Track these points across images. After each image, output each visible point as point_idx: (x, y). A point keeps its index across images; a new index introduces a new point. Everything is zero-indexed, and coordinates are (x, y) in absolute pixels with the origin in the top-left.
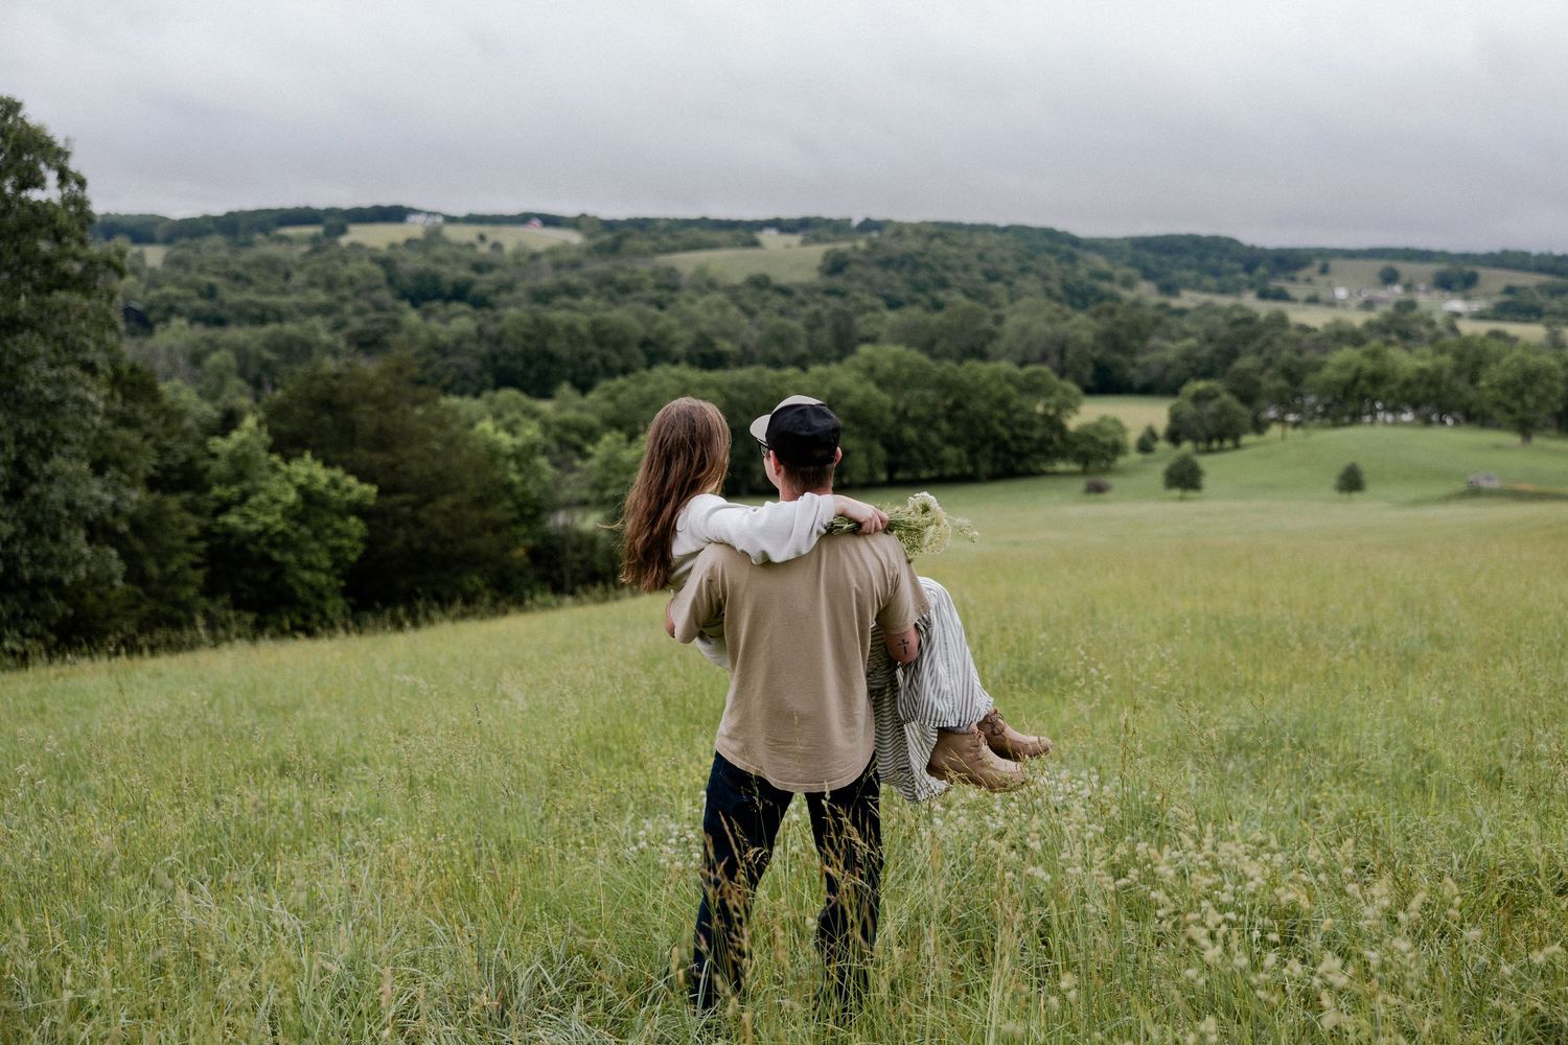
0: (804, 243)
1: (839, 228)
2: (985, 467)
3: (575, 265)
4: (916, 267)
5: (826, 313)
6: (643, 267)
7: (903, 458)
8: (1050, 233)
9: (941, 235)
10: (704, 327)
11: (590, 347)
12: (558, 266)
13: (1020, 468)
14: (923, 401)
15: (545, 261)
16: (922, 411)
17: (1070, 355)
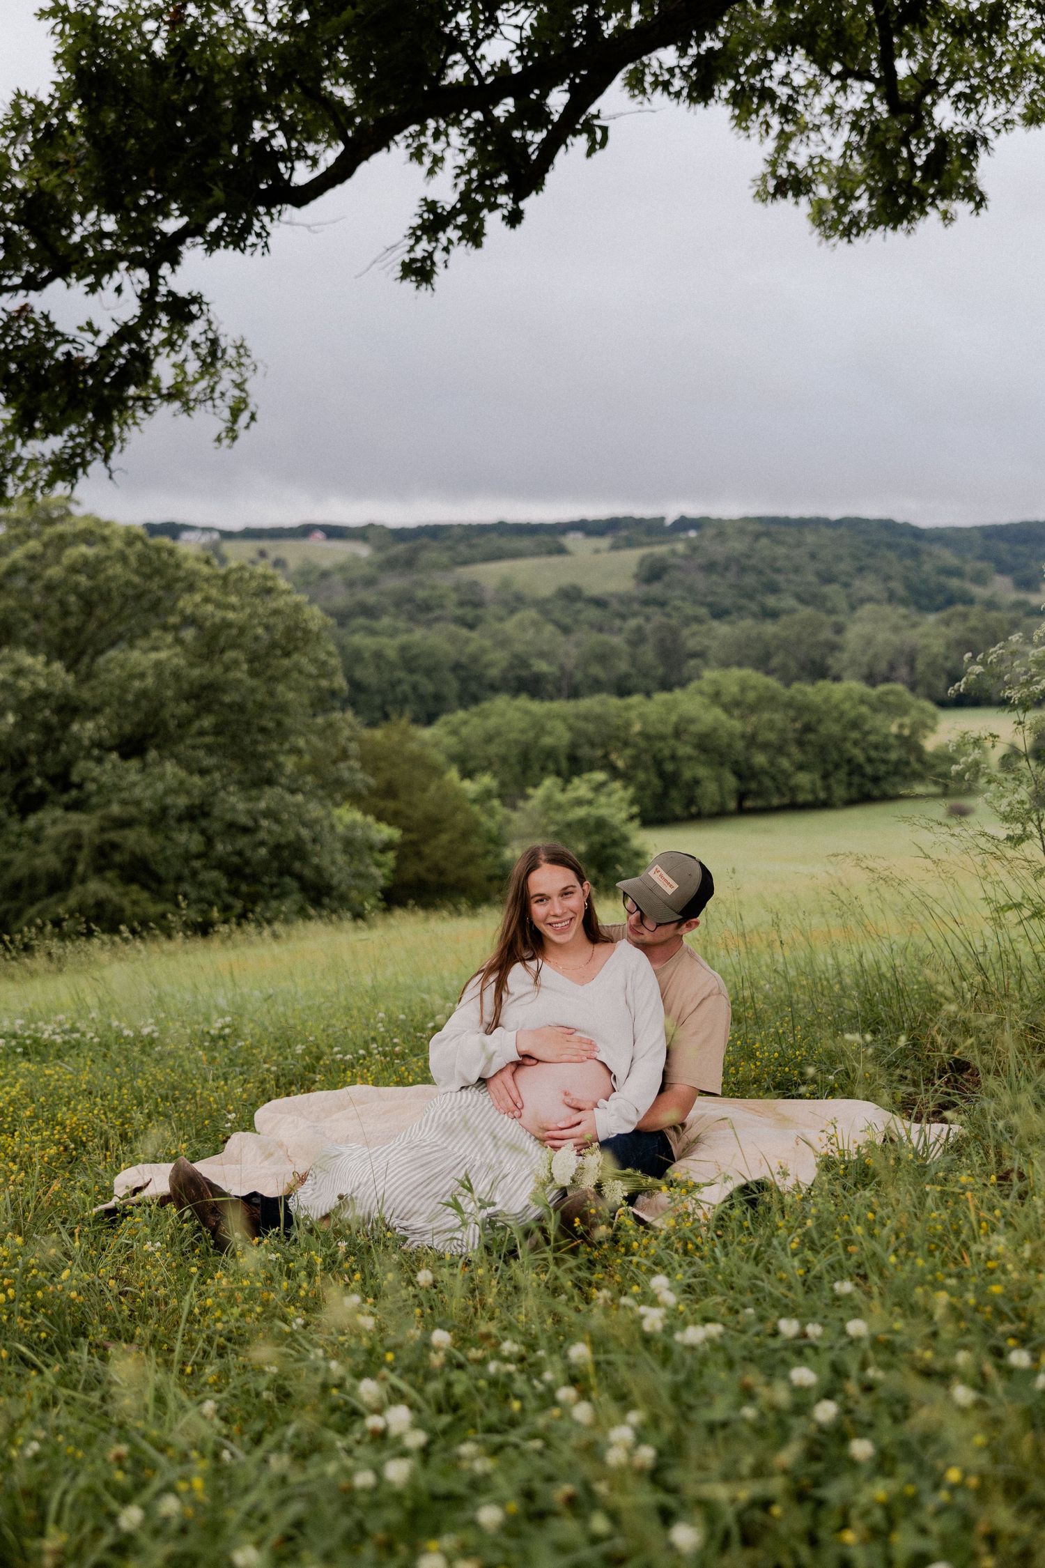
0: (615, 547)
1: (652, 529)
2: (840, 792)
3: (370, 582)
4: (743, 570)
5: (649, 628)
6: (444, 581)
7: (753, 786)
8: (887, 525)
9: (767, 534)
10: (519, 648)
11: (400, 674)
12: (351, 584)
13: (876, 792)
14: (771, 725)
15: (337, 578)
16: (772, 737)
17: (920, 665)
